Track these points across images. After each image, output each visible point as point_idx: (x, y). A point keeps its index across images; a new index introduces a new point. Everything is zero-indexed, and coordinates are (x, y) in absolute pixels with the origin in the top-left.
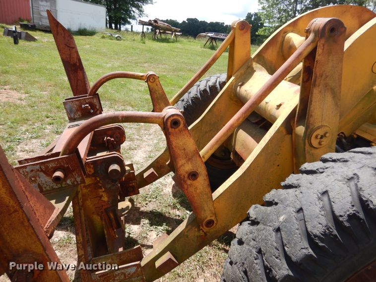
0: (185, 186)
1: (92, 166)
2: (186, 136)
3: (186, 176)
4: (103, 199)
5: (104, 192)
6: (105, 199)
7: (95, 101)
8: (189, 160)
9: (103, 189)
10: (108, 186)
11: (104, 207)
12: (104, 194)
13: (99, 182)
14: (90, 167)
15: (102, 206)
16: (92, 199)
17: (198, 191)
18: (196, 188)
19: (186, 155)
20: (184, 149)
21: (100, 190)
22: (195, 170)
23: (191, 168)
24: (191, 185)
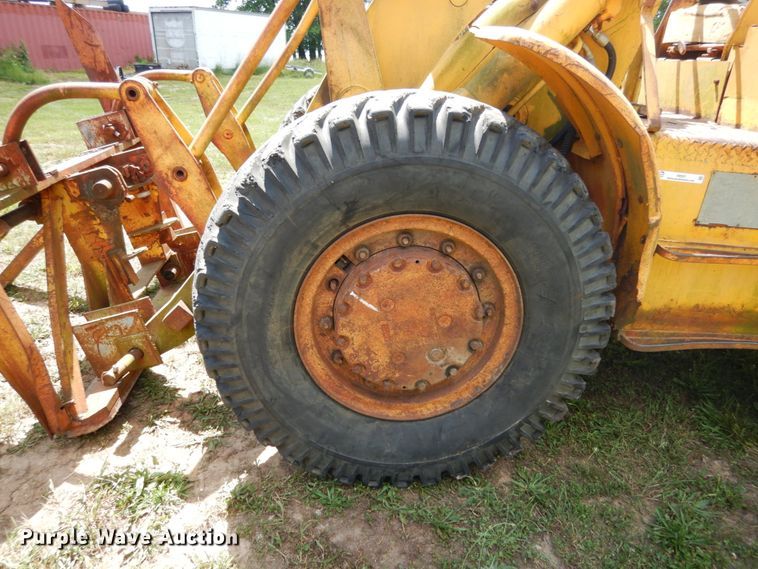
0: (172, 190)
1: (76, 184)
2: (152, 113)
3: (170, 174)
4: (100, 235)
5: (100, 224)
6: (104, 236)
7: (122, 119)
8: (167, 148)
9: (98, 221)
10: (104, 215)
11: (105, 249)
12: (101, 228)
13: (89, 209)
14: (73, 186)
15: (102, 247)
16: (87, 237)
17: (194, 199)
18: (190, 194)
19: (161, 141)
20: (155, 132)
21: (94, 222)
22: (179, 164)
23: (173, 161)
24: (180, 189)
